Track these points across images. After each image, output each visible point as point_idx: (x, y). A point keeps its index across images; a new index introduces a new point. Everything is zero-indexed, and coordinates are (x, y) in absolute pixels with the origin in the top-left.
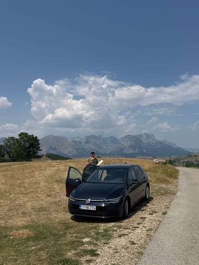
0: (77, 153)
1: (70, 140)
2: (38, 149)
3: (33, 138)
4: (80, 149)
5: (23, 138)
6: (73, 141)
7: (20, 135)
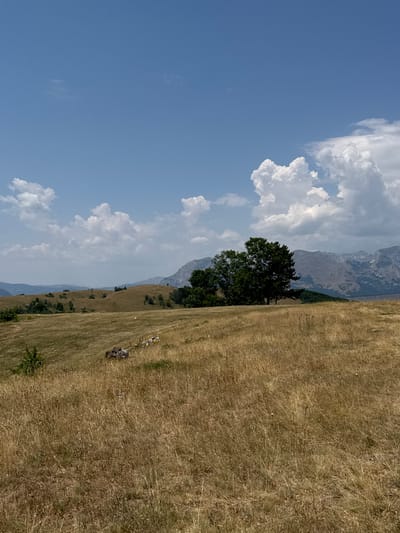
0: (358, 288)
1: (343, 260)
2: (290, 274)
3: (278, 248)
4: (365, 279)
5: (255, 250)
6: (348, 262)
7: (248, 244)
